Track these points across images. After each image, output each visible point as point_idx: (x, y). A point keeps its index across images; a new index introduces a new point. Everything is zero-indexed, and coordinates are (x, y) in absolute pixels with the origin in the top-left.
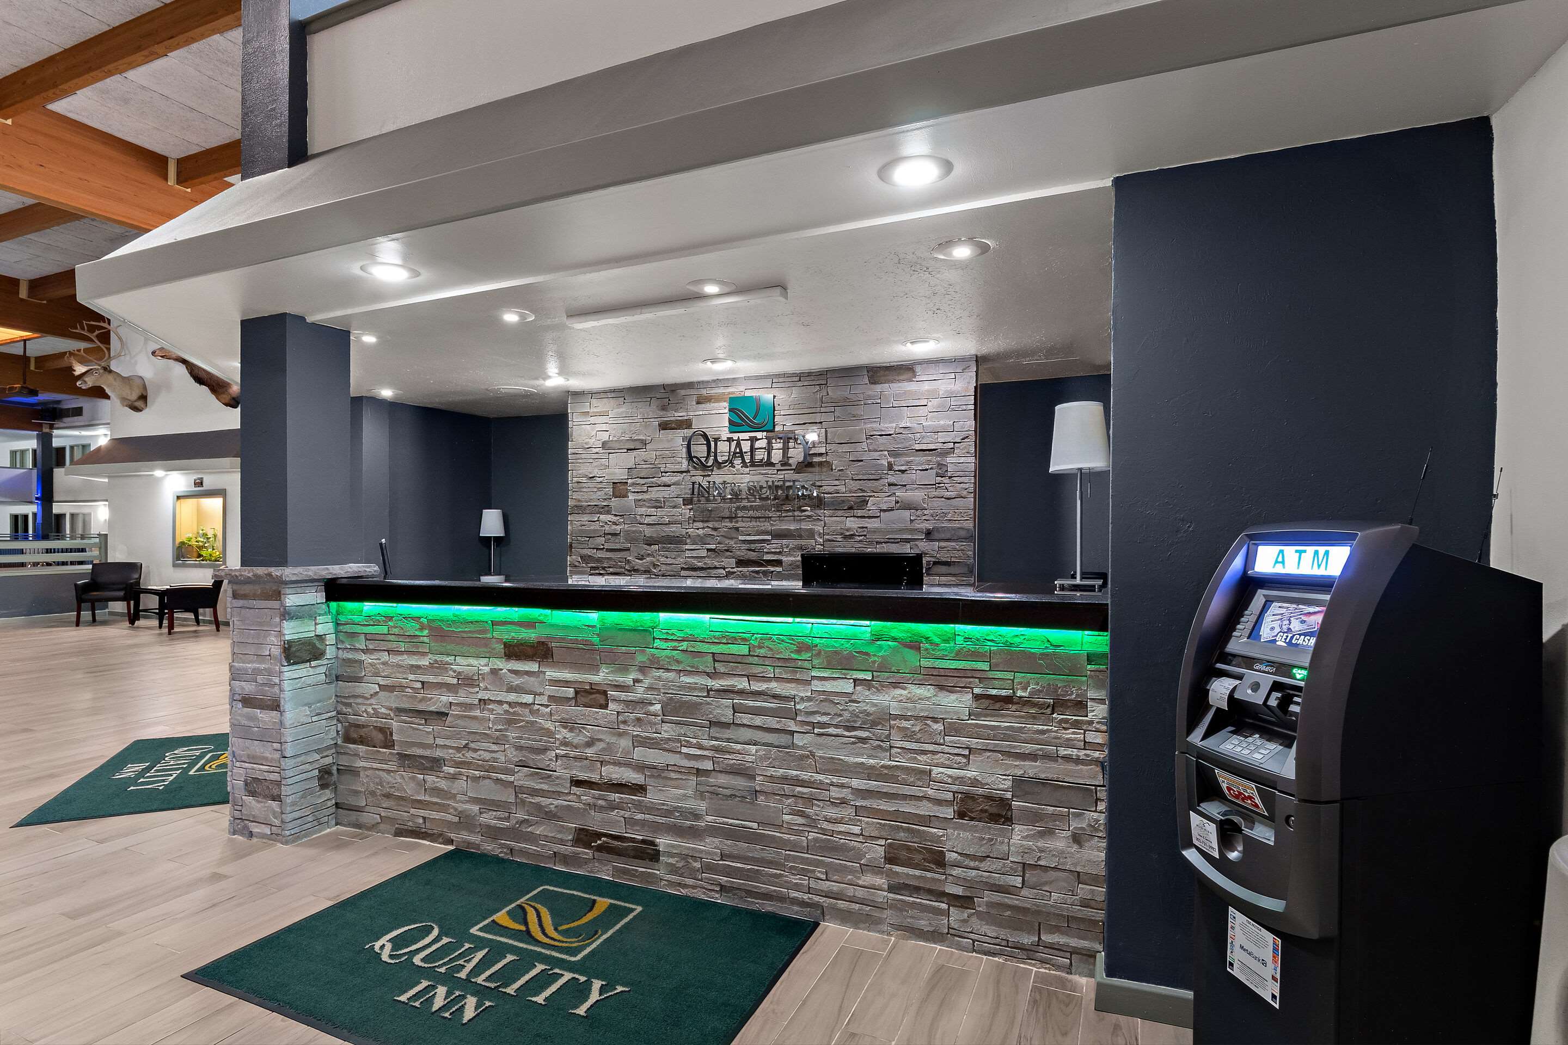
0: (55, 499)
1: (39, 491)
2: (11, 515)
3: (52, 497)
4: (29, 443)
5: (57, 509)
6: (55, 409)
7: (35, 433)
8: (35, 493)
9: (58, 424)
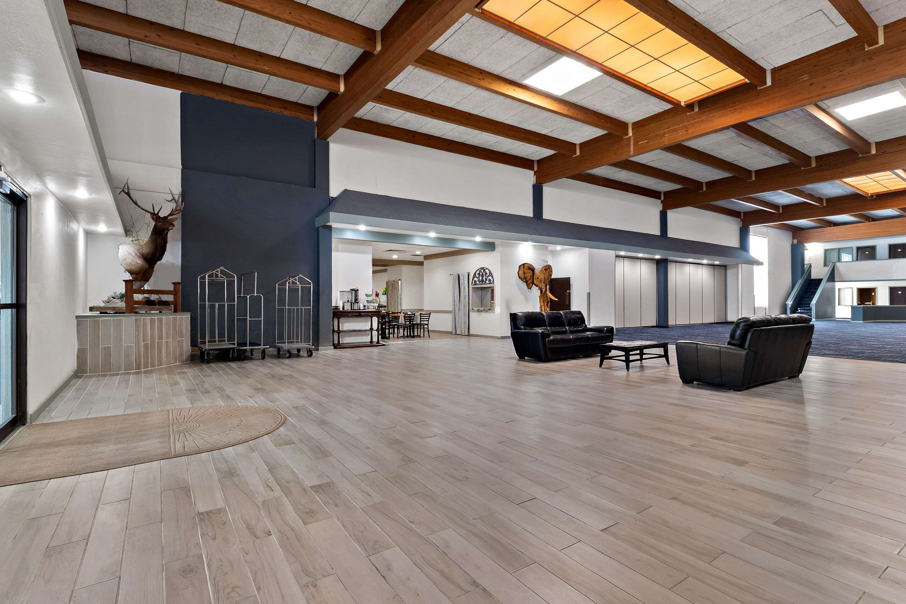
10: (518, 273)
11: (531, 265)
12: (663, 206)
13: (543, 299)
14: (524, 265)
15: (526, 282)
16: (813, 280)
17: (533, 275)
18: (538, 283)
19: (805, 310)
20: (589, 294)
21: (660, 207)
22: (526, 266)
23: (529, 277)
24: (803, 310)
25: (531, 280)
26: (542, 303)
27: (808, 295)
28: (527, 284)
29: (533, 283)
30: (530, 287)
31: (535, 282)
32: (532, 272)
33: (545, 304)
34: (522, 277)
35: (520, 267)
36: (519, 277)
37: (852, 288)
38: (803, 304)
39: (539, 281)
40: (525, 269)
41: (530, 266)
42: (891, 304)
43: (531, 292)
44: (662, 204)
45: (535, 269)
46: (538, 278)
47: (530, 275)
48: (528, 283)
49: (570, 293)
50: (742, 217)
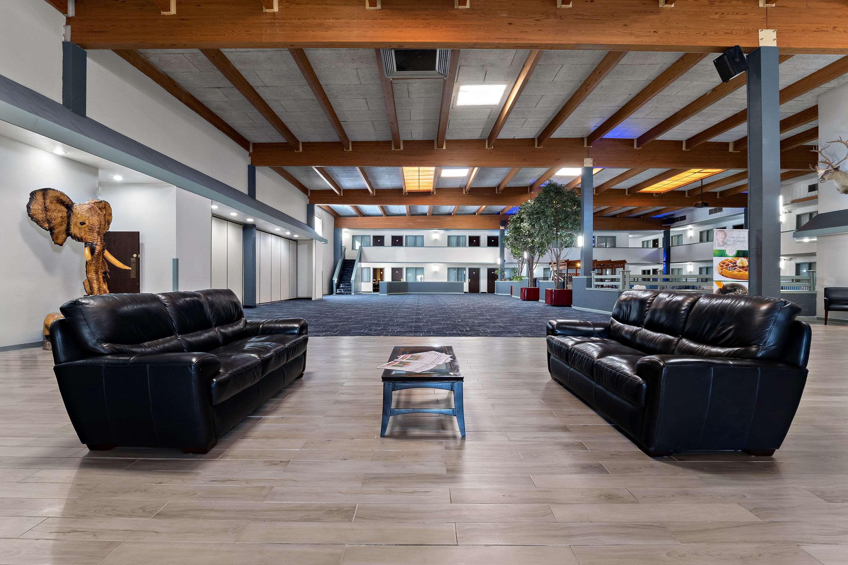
0: (671, 261)
1: (665, 258)
2: (642, 270)
3: (670, 261)
4: (660, 236)
5: (672, 266)
6: (672, 218)
7: (663, 231)
8: (663, 259)
9: (672, 225)
10: (28, 207)
11: (62, 194)
12: (252, 159)
13: (96, 267)
14: (45, 191)
15: (51, 230)
16: (347, 260)
17: (69, 217)
18: (83, 234)
19: (345, 285)
20: (176, 262)
21: (248, 161)
22: (50, 194)
23: (59, 220)
24: (344, 285)
25: (64, 227)
26: (93, 276)
27: (345, 272)
28: (52, 234)
29: (68, 233)
30: (60, 241)
31: (74, 230)
32: (65, 210)
33: (101, 277)
34: (41, 216)
35: (33, 194)
36: (29, 215)
37: (370, 268)
38: (343, 280)
39: (87, 229)
40: (48, 202)
41: (62, 197)
42: (392, 280)
43: (59, 252)
44: (250, 157)
45: (73, 204)
46: (83, 224)
47: (60, 215)
48: (56, 231)
49: (138, 259)
50: (309, 195)
